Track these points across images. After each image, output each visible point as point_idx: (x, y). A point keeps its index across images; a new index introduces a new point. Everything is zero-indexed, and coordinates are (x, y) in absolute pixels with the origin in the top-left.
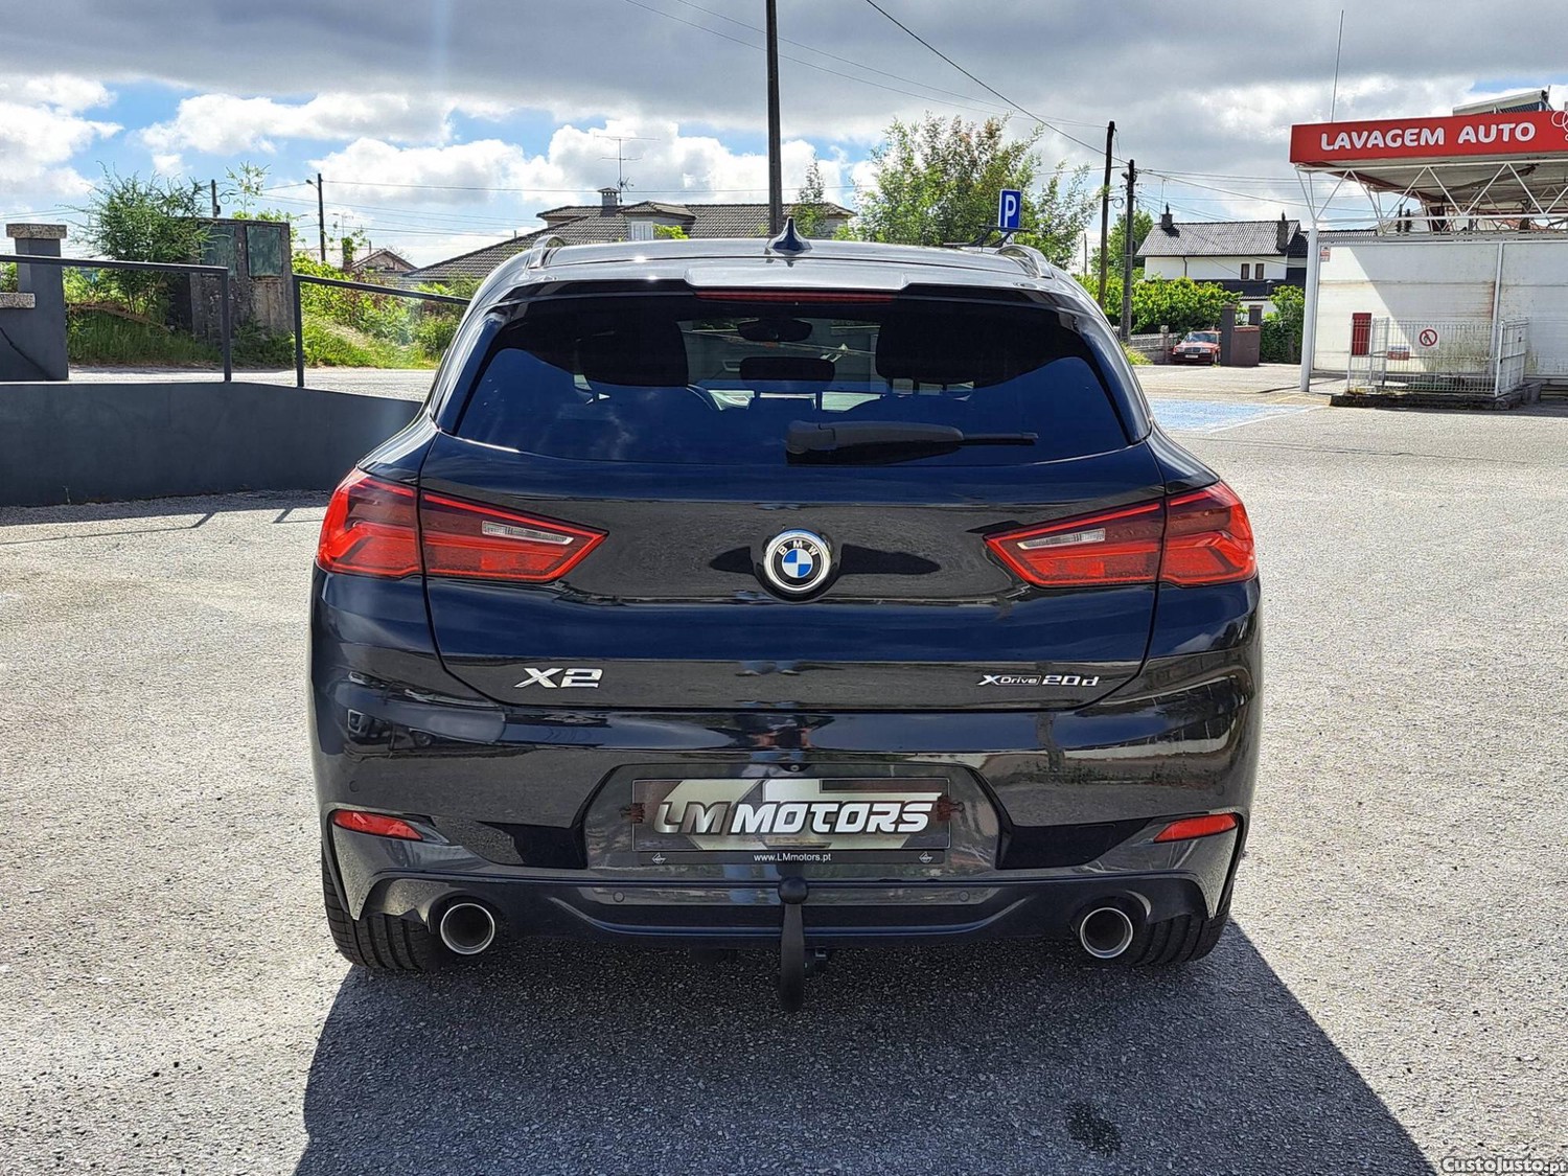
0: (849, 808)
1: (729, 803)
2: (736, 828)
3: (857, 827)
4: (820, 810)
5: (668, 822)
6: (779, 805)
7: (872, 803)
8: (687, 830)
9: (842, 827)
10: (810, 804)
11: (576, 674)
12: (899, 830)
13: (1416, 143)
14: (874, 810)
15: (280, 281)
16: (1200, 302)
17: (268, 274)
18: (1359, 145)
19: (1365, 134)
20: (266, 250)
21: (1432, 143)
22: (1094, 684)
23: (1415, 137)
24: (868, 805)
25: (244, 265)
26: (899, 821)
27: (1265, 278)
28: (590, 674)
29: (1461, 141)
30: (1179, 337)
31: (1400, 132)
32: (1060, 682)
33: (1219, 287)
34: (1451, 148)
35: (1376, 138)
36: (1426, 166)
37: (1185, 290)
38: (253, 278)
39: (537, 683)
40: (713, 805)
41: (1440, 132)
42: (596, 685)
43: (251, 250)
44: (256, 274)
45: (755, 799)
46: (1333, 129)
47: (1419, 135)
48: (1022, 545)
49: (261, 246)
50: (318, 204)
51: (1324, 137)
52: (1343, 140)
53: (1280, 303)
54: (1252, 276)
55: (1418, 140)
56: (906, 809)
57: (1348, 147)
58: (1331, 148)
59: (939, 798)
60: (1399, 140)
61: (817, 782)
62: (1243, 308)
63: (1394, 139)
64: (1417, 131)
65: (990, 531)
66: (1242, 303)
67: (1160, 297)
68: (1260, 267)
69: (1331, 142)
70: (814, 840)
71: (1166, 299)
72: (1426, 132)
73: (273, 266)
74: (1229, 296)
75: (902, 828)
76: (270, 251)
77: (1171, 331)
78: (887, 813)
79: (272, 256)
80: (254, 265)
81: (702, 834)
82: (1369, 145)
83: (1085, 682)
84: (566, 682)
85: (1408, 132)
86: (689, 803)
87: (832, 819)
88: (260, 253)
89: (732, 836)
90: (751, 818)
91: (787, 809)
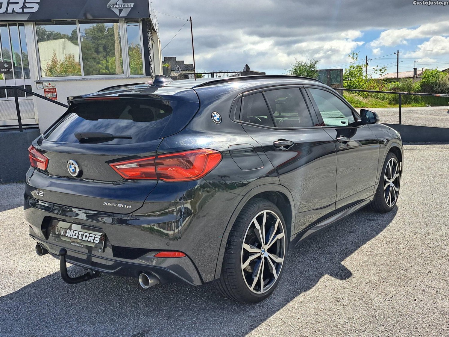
0: (85, 234)
2: (67, 235)
3: (86, 239)
4: (81, 233)
5: (57, 231)
8: (60, 234)
9: (84, 239)
10: (79, 231)
12: (94, 242)
14: (90, 235)
15: (339, 85)
17: (336, 83)
20: (336, 77)
22: (130, 208)
25: (329, 81)
26: (94, 239)
32: (122, 206)
38: (332, 85)
39: (37, 194)
40: (65, 228)
42: (43, 196)
43: (331, 77)
44: (332, 84)
45: (70, 228)
48: (118, 167)
49: (334, 76)
50: (397, 59)
59: (102, 235)
61: (80, 226)
65: (108, 162)
70: (79, 241)
73: (338, 81)
75: (95, 241)
76: (337, 77)
78: (92, 237)
79: (337, 78)
80: (332, 81)
83: (128, 207)
84: (40, 194)
86: (61, 227)
87: (82, 236)
88: (334, 78)
89: (66, 237)
90: (69, 233)
91: (75, 232)
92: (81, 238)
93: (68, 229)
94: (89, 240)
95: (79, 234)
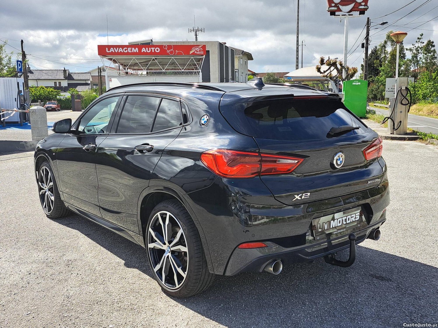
0: (348, 217)
1: (329, 221)
2: (331, 227)
3: (349, 221)
4: (344, 219)
5: (320, 228)
6: (337, 219)
7: (351, 215)
8: (323, 229)
9: (348, 222)
10: (342, 218)
11: (305, 195)
13: (131, 52)
16: (48, 93)
18: (116, 51)
19: (118, 48)
21: (135, 52)
22: (380, 180)
23: (131, 50)
24: (350, 216)
27: (62, 86)
28: (307, 194)
29: (142, 52)
30: (44, 103)
31: (127, 48)
32: (376, 181)
33: (53, 89)
34: (140, 53)
35: (121, 50)
36: (134, 58)
37: (43, 90)
39: (297, 199)
40: (327, 222)
41: (137, 49)
42: (309, 197)
45: (333, 219)
46: (109, 47)
47: (132, 49)
51: (107, 48)
52: (112, 50)
53: (71, 93)
54: (58, 85)
55: (132, 51)
56: (356, 215)
57: (114, 52)
58: (109, 52)
59: (360, 211)
60: (127, 50)
62: (61, 95)
63: (125, 50)
64: (131, 48)
66: (61, 93)
67: (36, 92)
68: (60, 83)
69: (109, 50)
70: (344, 226)
71: (38, 92)
72: (133, 49)
74: (57, 91)
77: (42, 102)
78: (353, 217)
81: (326, 230)
82: (119, 52)
84: (303, 197)
85: (129, 48)
86: (323, 223)
87: (346, 220)
89: (331, 229)
90: (333, 224)
91: (339, 220)
92: (345, 222)
93: (331, 221)
94: (352, 221)
95: (342, 220)
